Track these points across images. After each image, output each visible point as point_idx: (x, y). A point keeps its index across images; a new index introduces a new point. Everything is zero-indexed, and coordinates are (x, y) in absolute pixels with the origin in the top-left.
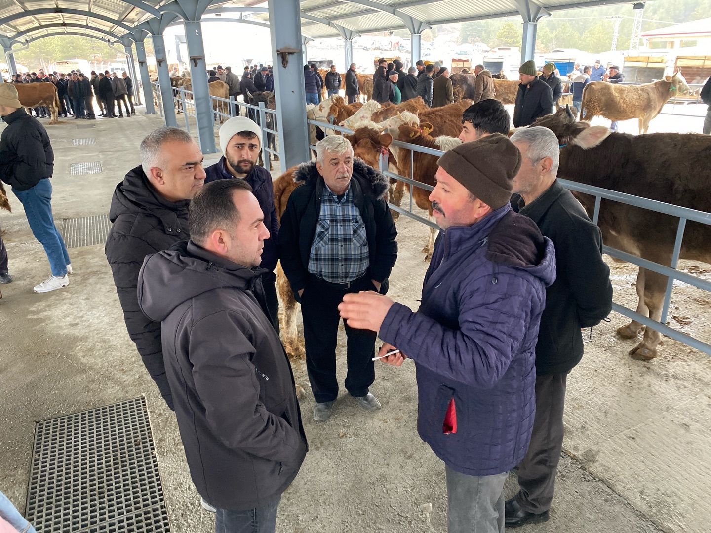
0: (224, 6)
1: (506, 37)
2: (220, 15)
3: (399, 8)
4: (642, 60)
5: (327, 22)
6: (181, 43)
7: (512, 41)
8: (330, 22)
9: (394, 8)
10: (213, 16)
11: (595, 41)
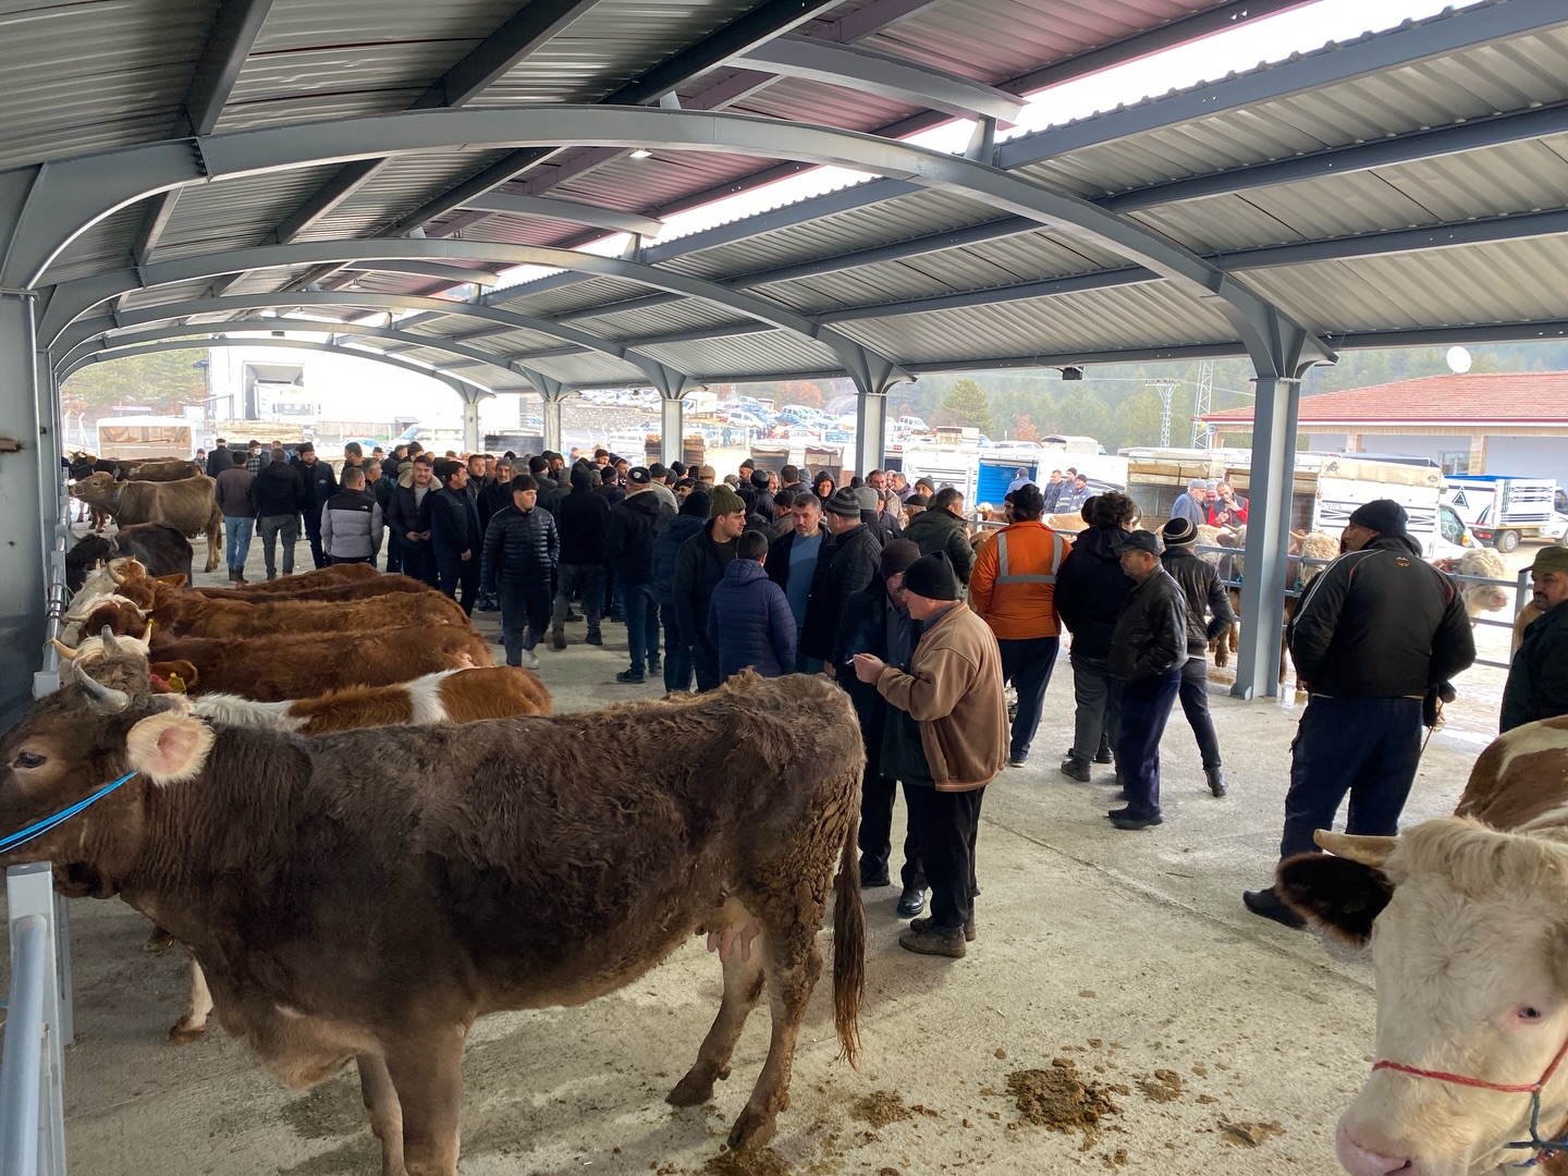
0: (288, 316)
1: (963, 407)
2: (282, 334)
3: (631, 346)
4: (1167, 472)
5: (505, 362)
6: (260, 381)
7: (974, 414)
8: (510, 363)
9: (621, 345)
10: (267, 334)
11: (1140, 423)
